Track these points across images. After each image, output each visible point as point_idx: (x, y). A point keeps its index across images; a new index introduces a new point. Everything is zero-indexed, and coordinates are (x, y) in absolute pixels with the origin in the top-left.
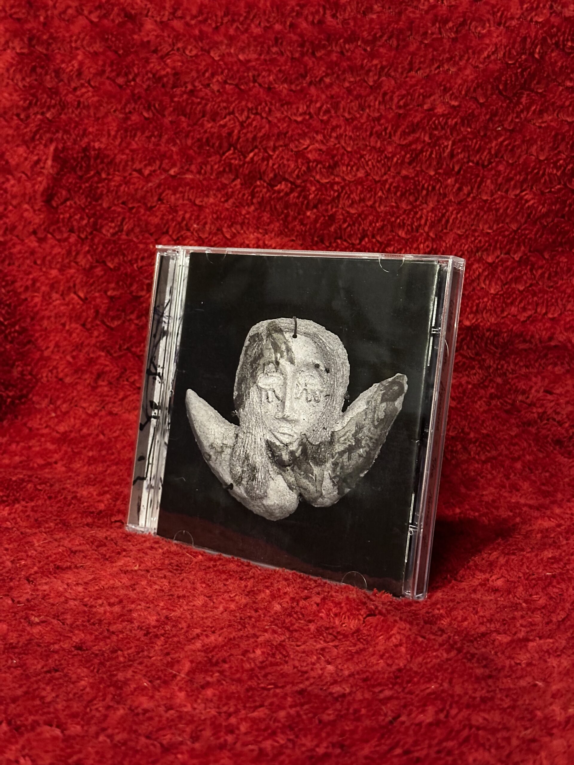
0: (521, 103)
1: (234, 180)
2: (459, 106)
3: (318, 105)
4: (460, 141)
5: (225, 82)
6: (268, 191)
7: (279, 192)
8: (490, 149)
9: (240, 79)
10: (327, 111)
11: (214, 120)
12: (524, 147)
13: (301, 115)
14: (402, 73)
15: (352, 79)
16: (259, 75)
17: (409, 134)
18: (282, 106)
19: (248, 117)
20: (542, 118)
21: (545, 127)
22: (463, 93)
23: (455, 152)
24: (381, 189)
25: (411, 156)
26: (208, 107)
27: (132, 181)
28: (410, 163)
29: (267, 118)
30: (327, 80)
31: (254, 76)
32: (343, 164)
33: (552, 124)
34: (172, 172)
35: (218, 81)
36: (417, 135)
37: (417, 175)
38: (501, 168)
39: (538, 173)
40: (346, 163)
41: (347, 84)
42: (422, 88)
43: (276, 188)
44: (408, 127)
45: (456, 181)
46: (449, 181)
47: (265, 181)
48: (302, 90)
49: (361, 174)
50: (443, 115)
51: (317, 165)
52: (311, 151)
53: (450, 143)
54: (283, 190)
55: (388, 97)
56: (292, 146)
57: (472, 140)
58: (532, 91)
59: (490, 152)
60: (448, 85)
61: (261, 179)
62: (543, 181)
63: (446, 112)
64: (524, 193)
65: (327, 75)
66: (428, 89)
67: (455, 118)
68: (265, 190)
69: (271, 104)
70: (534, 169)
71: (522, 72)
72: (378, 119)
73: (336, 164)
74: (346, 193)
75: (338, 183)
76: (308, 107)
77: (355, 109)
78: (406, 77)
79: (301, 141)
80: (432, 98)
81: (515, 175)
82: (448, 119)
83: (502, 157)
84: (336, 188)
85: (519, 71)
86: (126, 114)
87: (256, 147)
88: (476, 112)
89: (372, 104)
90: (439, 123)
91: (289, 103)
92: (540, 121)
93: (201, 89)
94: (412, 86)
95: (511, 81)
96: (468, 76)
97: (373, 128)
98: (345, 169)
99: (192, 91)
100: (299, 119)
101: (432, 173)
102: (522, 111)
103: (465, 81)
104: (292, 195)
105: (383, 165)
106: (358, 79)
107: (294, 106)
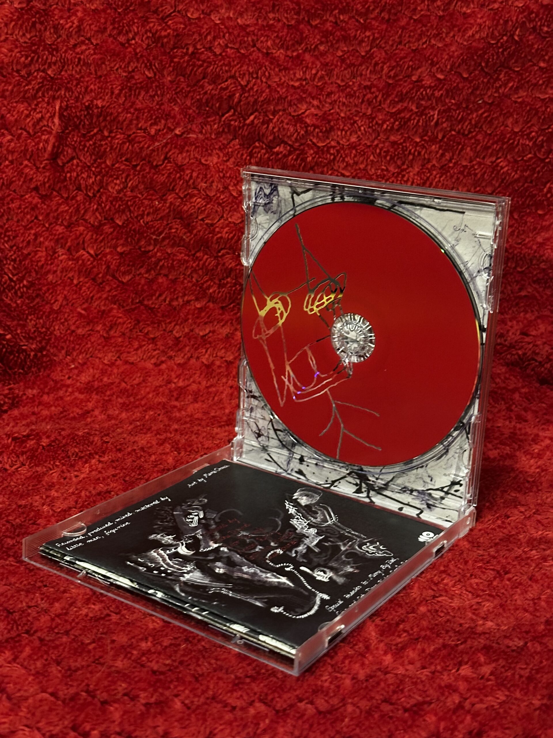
0: (500, 80)
1: (233, 139)
2: (444, 79)
3: (314, 72)
4: (444, 111)
5: (227, 46)
6: (267, 152)
7: (278, 154)
8: (471, 120)
9: (241, 44)
10: (322, 78)
11: (214, 83)
12: (501, 119)
13: (298, 80)
14: (392, 45)
15: (346, 49)
16: (258, 40)
17: (397, 103)
18: (280, 70)
19: (248, 82)
20: (517, 94)
21: (521, 103)
22: (449, 67)
23: (440, 121)
24: (373, 153)
25: (400, 123)
26: (209, 70)
27: (137, 139)
28: (398, 130)
29: (266, 83)
30: (322, 48)
31: (253, 40)
32: (338, 129)
33: (526, 100)
34: (177, 132)
35: (219, 44)
36: (405, 104)
37: (404, 141)
38: (480, 137)
39: (513, 143)
40: (341, 127)
41: (340, 53)
42: (411, 60)
43: (275, 150)
44: (396, 96)
45: (440, 147)
46: (434, 147)
47: (263, 143)
48: (298, 56)
49: (353, 139)
50: (430, 87)
51: (314, 129)
52: (308, 116)
53: (436, 112)
54: (281, 152)
55: (378, 68)
56: (291, 110)
57: (455, 111)
58: (510, 69)
59: (470, 123)
60: (435, 59)
61: (259, 140)
62: (516, 150)
63: (433, 84)
64: (499, 160)
65: (322, 43)
66: (417, 62)
67: (441, 89)
68: (263, 151)
69: (271, 69)
70: (509, 139)
71: (503, 52)
72: (369, 88)
73: (332, 129)
74: (341, 156)
75: (334, 147)
76: (304, 73)
77: (348, 77)
78: (396, 49)
79: (299, 105)
80: (420, 70)
81: (493, 144)
82: (434, 90)
83: (481, 127)
84: (332, 152)
85: (500, 50)
86: (129, 72)
87: (256, 110)
88: (460, 85)
89: (364, 73)
90: (426, 93)
91: (286, 69)
92: (516, 96)
93: (202, 53)
94: (401, 58)
95: (493, 59)
96: (453, 52)
97: (364, 96)
98: (339, 133)
99: (193, 53)
100: (297, 84)
101: (418, 140)
102: (500, 87)
103: (451, 57)
104: (290, 157)
105: (373, 131)
106: (351, 48)
107: (291, 72)
